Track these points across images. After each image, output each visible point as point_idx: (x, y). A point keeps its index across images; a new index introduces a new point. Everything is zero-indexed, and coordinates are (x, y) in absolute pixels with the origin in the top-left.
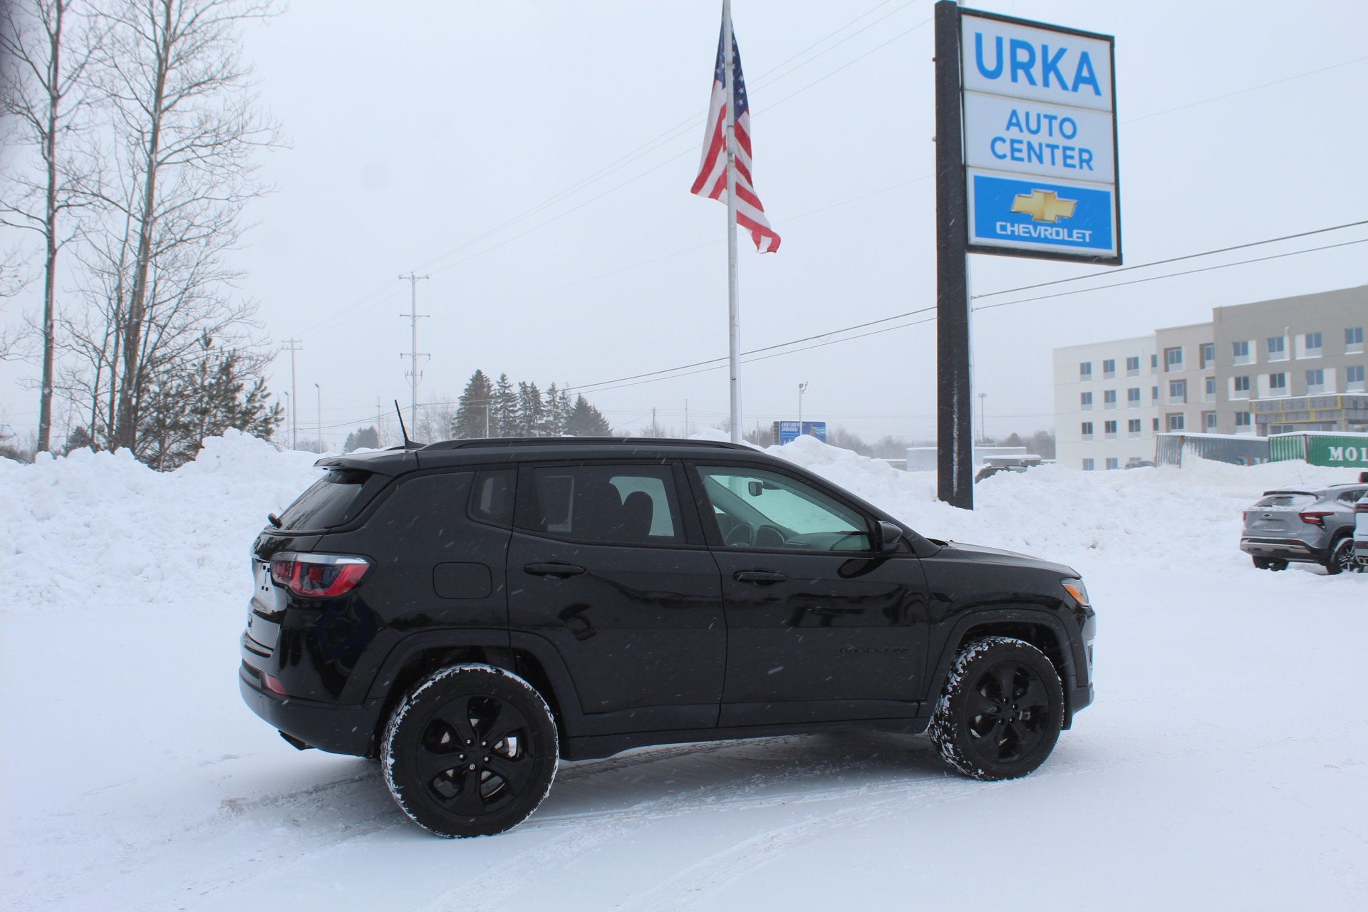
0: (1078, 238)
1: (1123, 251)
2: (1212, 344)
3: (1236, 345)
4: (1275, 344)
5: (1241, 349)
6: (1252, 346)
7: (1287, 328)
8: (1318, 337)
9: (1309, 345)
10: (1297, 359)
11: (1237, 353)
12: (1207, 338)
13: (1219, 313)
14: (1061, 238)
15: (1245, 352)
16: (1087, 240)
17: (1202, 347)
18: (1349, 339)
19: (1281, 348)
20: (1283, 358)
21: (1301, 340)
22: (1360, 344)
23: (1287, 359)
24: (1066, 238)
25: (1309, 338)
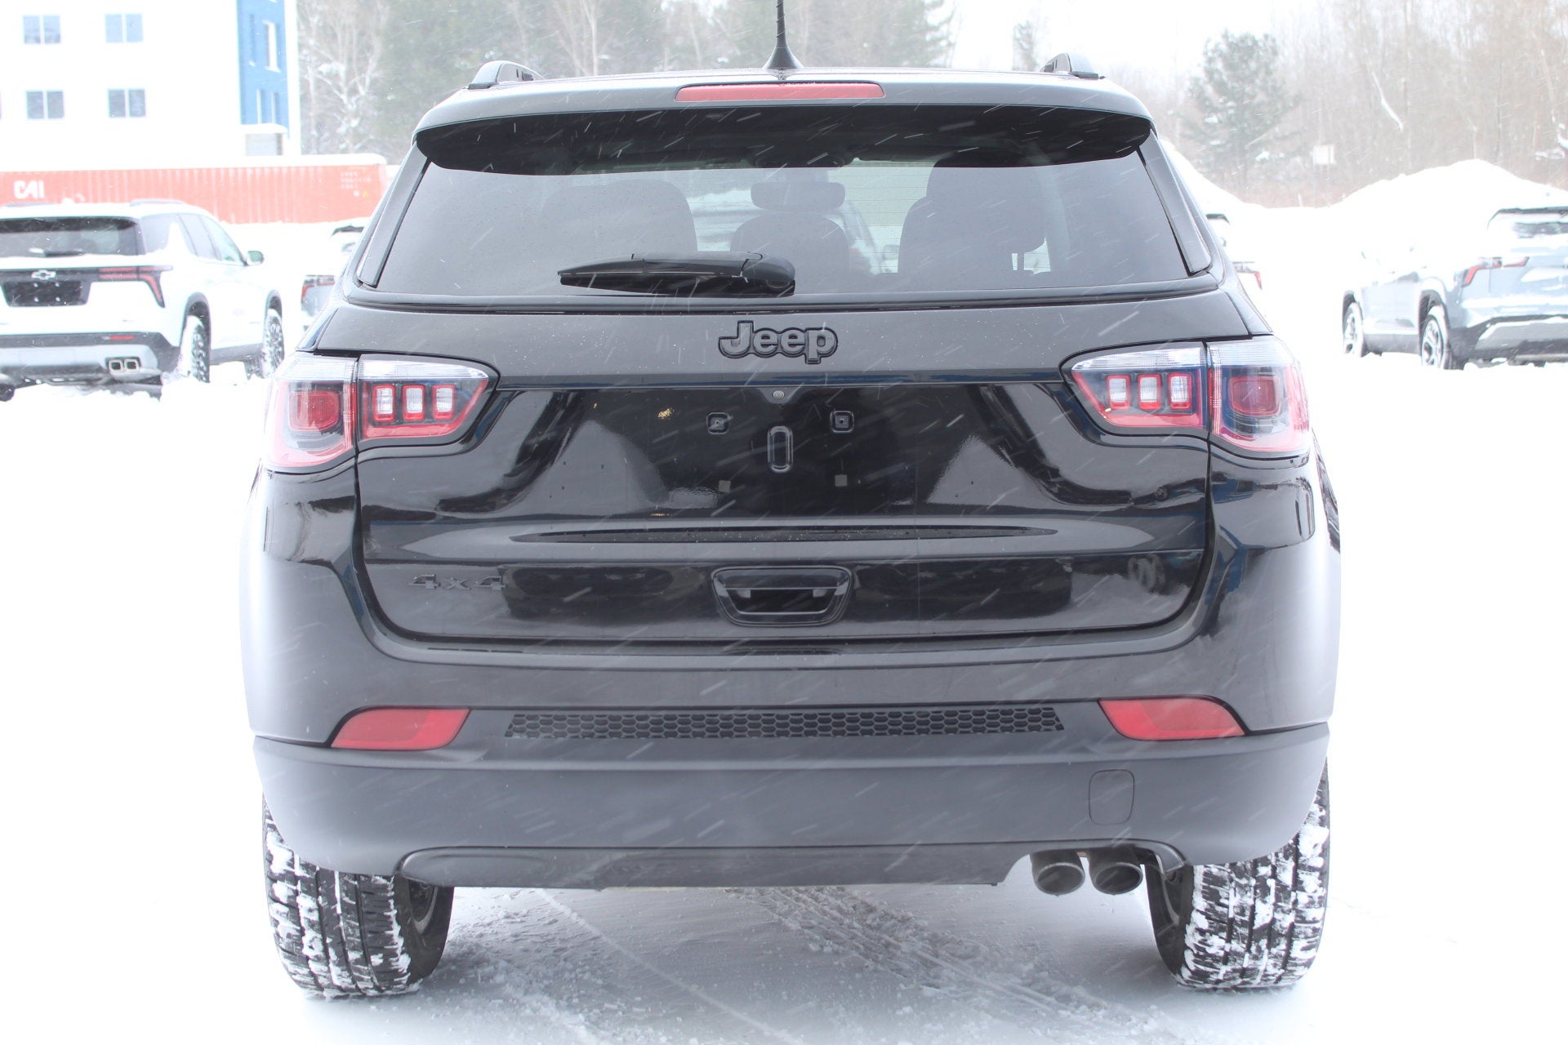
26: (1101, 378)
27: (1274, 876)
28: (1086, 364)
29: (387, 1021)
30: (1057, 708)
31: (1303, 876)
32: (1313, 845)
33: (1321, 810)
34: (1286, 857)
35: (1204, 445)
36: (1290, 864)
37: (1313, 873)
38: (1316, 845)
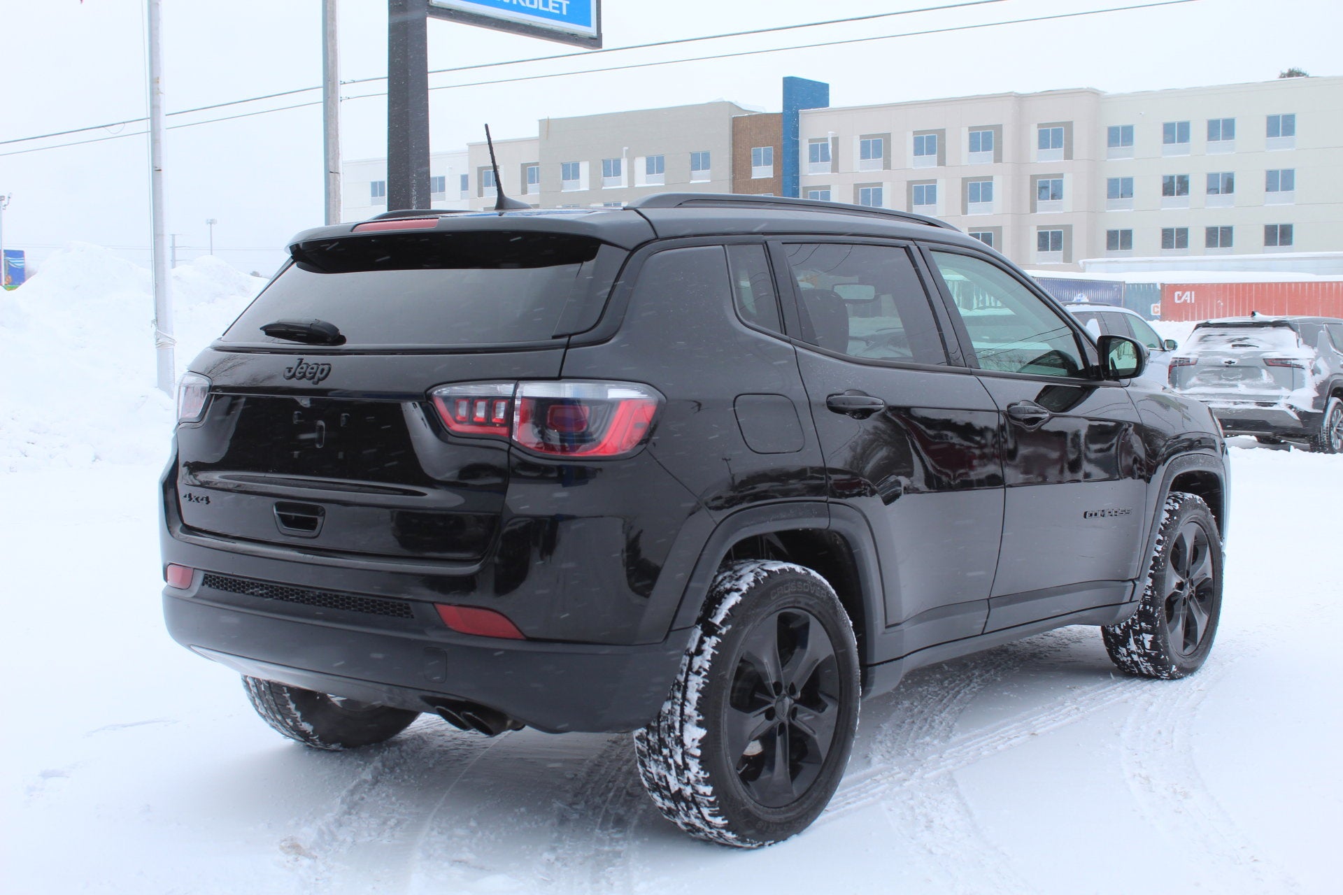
0: (554, 8)
1: (603, 31)
2: (537, 164)
3: (565, 167)
4: (611, 168)
5: (571, 172)
6: (584, 168)
7: (625, 148)
8: (661, 160)
9: (649, 171)
10: (636, 186)
11: (566, 177)
12: (531, 156)
13: (547, 126)
14: (535, 7)
15: (576, 175)
16: (564, 12)
17: (524, 166)
18: (695, 167)
19: (617, 172)
20: (621, 185)
21: (641, 164)
22: (707, 172)
23: (625, 185)
24: (541, 8)
25: (650, 162)
26: (452, 401)
27: (671, 756)
28: (445, 391)
29: (319, 762)
30: (411, 604)
31: (688, 760)
32: (691, 740)
33: (698, 716)
34: (677, 744)
35: (506, 447)
36: (679, 751)
37: (695, 760)
38: (693, 740)
